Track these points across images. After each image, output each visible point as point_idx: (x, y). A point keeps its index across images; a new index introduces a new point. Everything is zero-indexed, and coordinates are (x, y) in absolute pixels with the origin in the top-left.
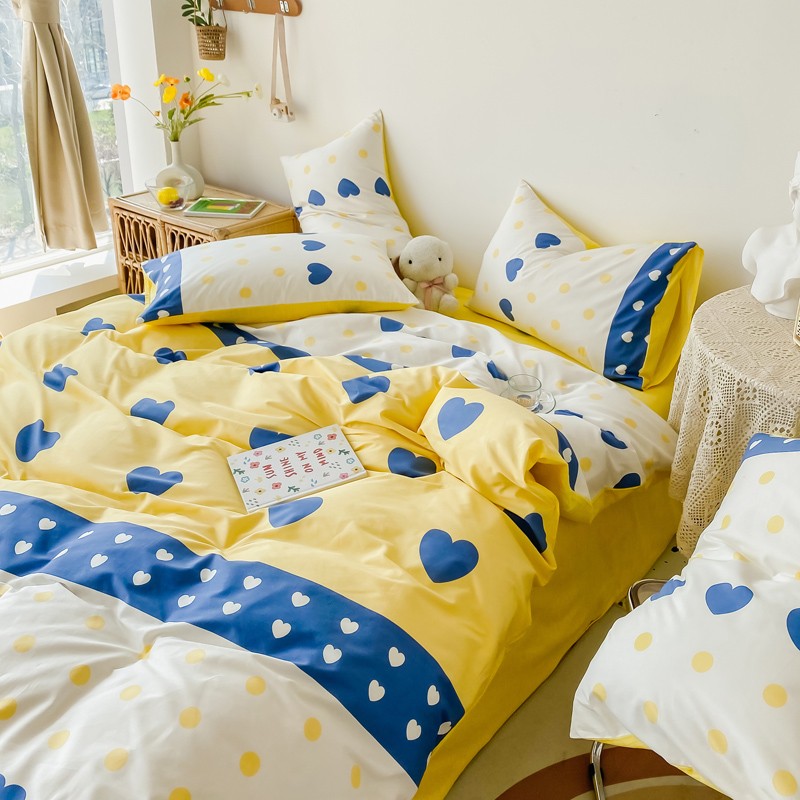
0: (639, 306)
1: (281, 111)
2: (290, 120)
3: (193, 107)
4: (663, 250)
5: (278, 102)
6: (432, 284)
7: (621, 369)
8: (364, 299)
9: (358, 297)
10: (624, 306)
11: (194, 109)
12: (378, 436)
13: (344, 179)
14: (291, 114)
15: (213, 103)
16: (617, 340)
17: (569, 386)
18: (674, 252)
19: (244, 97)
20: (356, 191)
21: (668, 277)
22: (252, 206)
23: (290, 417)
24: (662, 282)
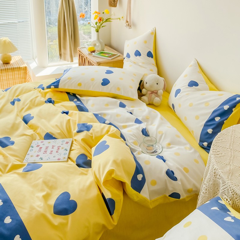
0: (218, 119)
1: (127, 25)
2: (129, 28)
3: (103, 22)
4: (234, 97)
5: (127, 22)
6: (152, 92)
7: (205, 144)
8: (119, 94)
9: (117, 93)
10: (211, 118)
11: (104, 22)
12: (79, 147)
13: (137, 50)
14: (130, 26)
15: (110, 21)
16: (205, 132)
17: (171, 146)
18: (238, 99)
19: (119, 19)
20: (140, 55)
21: (233, 109)
22: (114, 55)
23: (59, 132)
24: (230, 111)
